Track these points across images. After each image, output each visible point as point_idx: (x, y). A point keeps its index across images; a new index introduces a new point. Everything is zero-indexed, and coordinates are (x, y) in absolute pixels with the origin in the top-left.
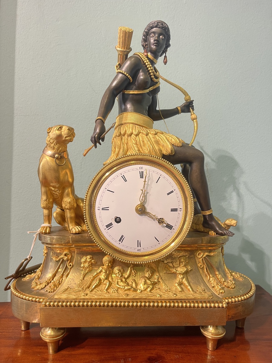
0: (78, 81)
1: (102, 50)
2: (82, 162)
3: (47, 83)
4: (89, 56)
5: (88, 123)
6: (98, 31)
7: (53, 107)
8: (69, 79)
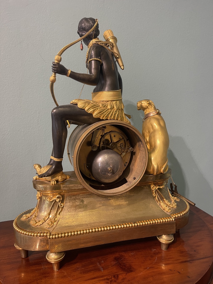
0: (29, 52)
1: (48, 26)
2: (38, 119)
3: (2, 54)
4: (38, 31)
5: (41, 87)
6: (44, 10)
7: (10, 74)
8: (21, 50)
